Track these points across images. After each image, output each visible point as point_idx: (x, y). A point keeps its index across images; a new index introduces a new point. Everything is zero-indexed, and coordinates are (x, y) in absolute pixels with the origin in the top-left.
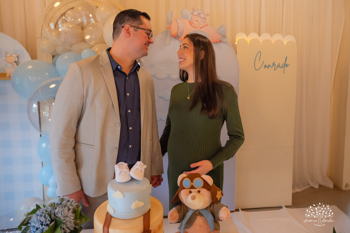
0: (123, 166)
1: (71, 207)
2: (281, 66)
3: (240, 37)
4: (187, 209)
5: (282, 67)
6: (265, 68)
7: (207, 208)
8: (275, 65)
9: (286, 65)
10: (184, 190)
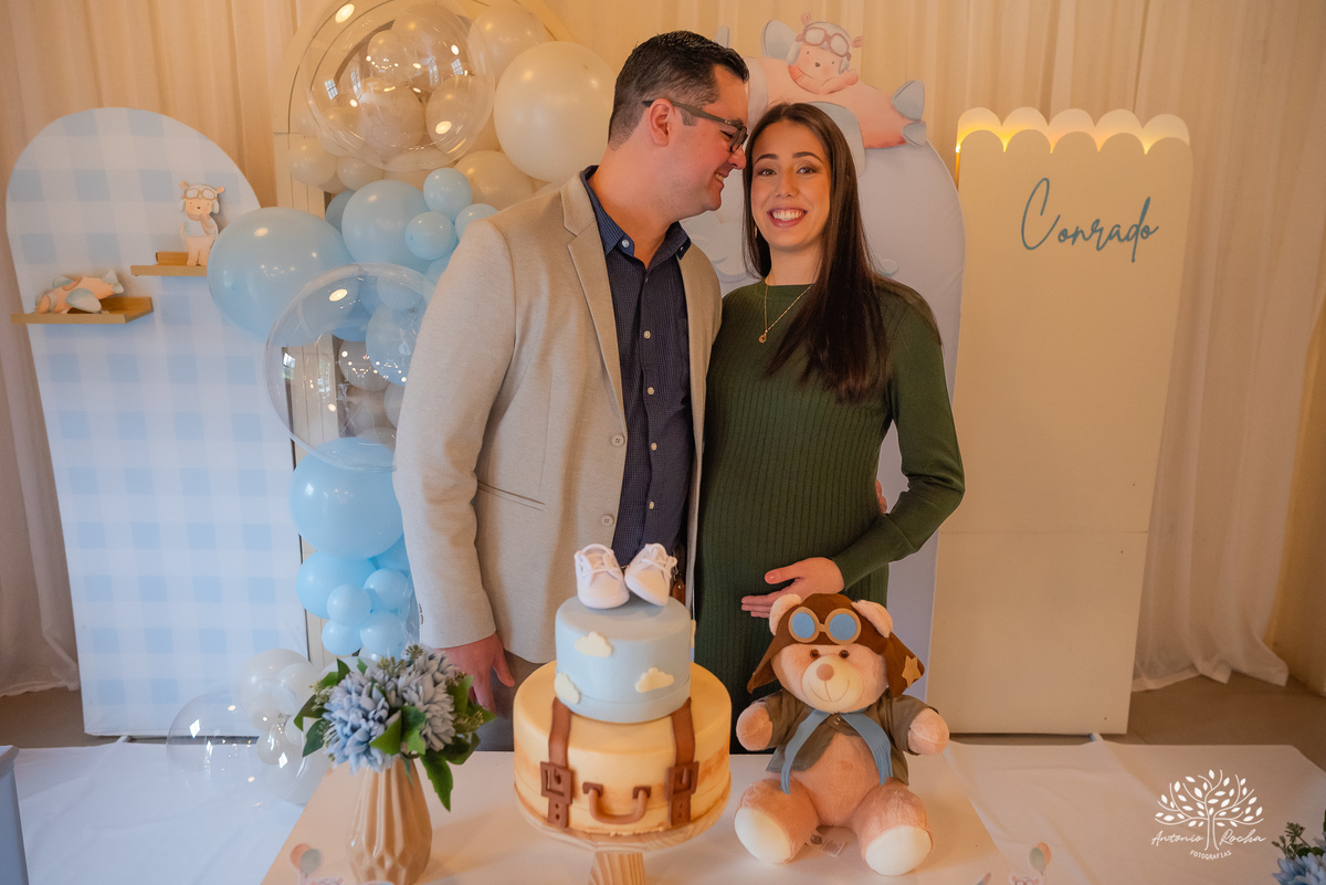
0: (601, 558)
1: (439, 676)
2: (1123, 236)
3: (973, 124)
4: (800, 709)
5: (1127, 238)
6: (1060, 241)
7: (868, 710)
8: (1101, 230)
9: (1141, 230)
10: (795, 646)
